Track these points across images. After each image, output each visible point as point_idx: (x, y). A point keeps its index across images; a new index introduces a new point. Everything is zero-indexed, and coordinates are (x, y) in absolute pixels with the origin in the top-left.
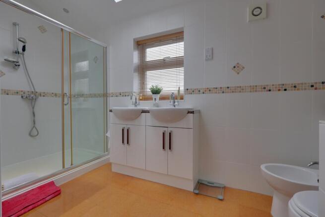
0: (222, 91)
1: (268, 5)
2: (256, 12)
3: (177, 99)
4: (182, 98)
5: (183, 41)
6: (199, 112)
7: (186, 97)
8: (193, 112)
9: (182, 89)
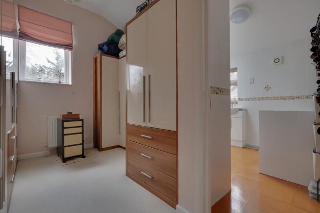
0: (259, 99)
1: (283, 58)
2: (276, 61)
3: (233, 103)
4: (237, 103)
5: (236, 71)
6: (246, 110)
7: (239, 102)
8: (241, 110)
9: (237, 98)
